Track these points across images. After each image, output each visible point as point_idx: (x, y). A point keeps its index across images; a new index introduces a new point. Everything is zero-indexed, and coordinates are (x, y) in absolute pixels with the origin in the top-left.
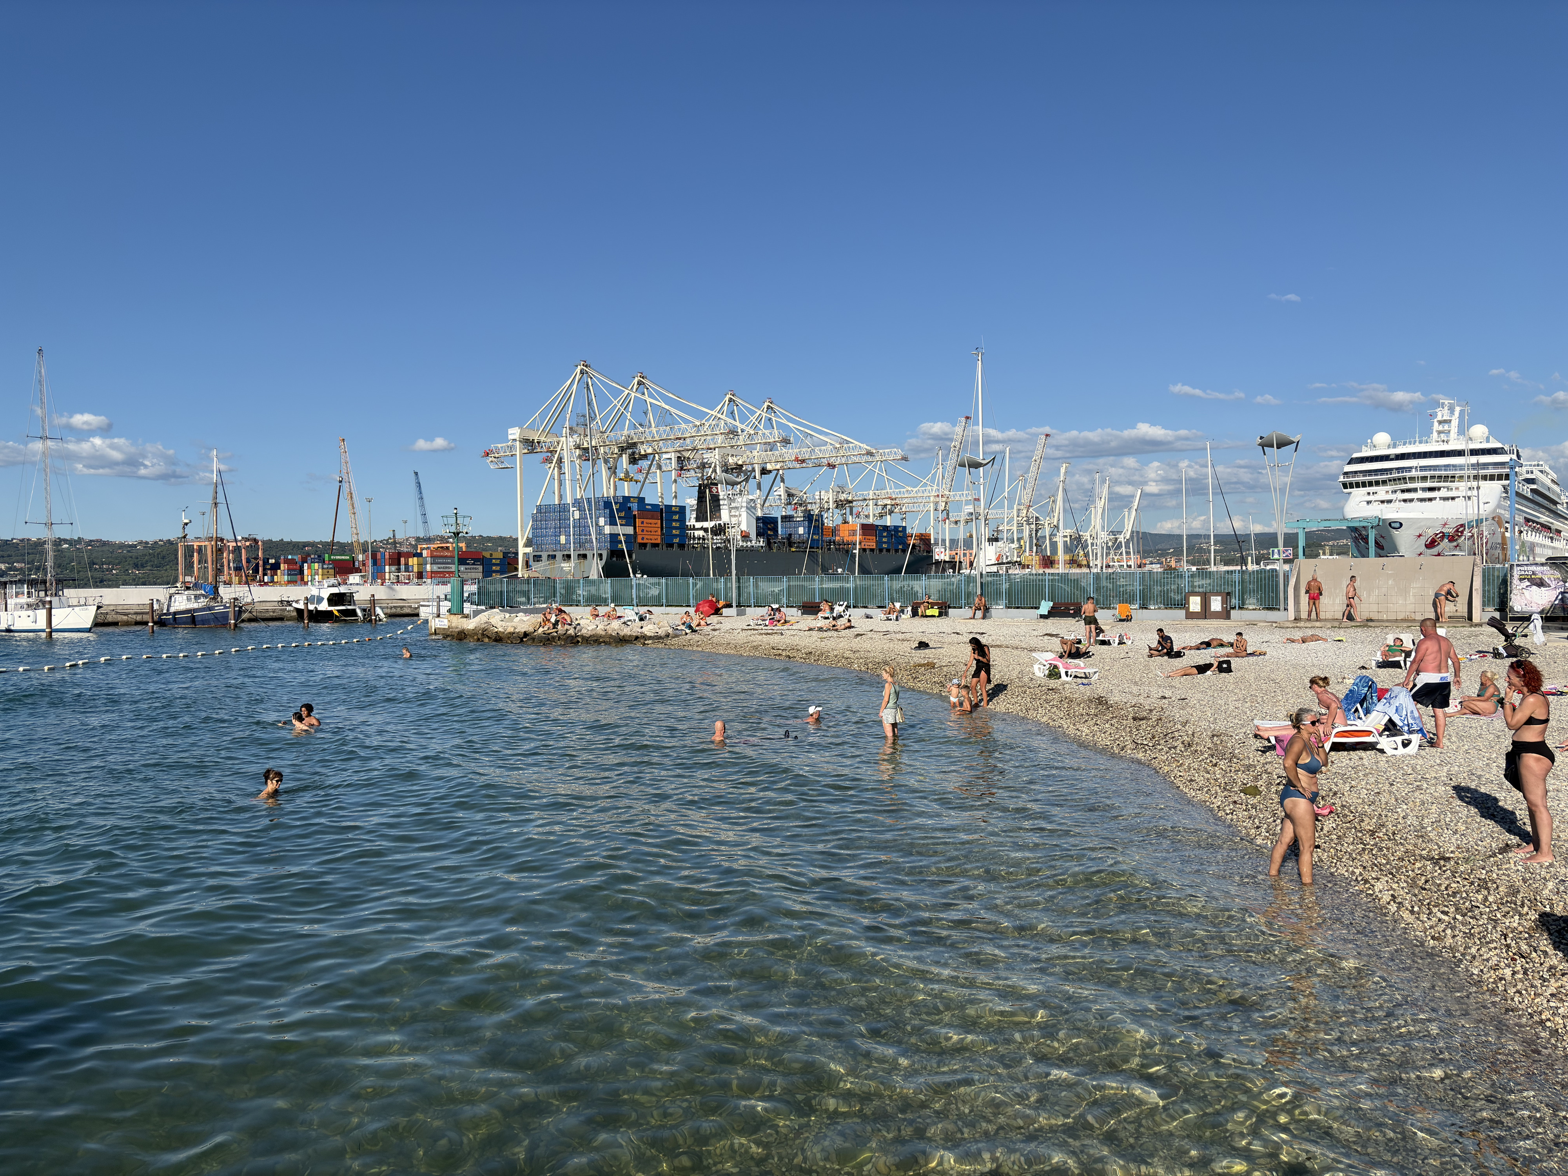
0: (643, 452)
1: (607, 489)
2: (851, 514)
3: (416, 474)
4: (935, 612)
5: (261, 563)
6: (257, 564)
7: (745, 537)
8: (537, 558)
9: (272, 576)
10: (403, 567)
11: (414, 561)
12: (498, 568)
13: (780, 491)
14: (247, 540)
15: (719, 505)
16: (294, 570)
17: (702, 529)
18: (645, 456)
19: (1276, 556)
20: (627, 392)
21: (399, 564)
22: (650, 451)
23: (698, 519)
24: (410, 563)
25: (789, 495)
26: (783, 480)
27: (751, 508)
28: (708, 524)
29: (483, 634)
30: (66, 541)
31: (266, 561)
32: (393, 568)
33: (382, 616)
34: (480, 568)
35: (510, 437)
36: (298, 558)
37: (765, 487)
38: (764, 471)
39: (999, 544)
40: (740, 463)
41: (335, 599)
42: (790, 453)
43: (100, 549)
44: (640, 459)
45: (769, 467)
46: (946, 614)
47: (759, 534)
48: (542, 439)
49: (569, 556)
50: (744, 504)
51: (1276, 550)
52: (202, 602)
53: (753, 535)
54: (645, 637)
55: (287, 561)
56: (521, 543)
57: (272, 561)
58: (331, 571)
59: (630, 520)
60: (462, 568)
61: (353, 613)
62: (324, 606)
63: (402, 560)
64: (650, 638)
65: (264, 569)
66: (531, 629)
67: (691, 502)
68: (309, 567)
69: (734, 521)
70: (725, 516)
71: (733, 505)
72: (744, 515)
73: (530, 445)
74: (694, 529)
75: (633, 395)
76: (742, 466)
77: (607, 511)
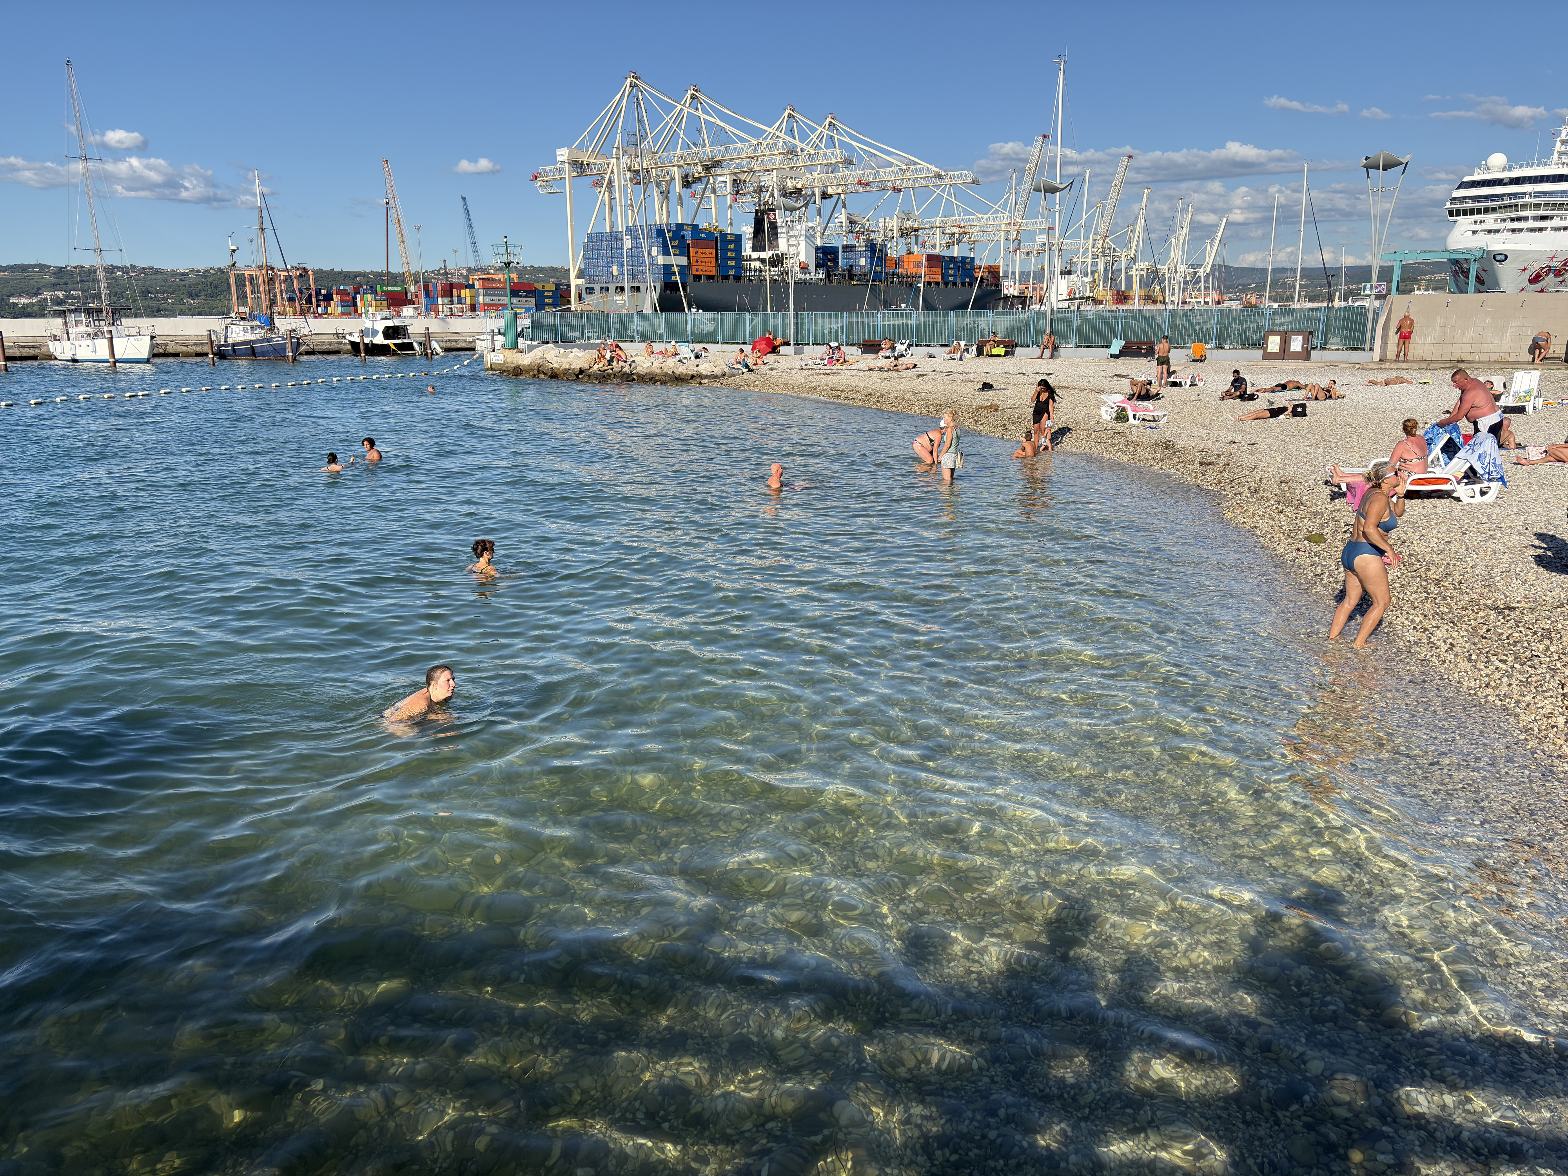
0: (697, 175)
1: (660, 218)
2: (917, 243)
3: (464, 199)
4: (1001, 351)
5: (313, 293)
6: (310, 295)
8: (590, 291)
9: (326, 308)
10: (455, 299)
11: (466, 293)
12: (551, 301)
13: (841, 218)
14: (297, 269)
15: (776, 234)
16: (348, 301)
17: (758, 259)
19: (1368, 292)
20: (679, 107)
21: (452, 296)
22: (704, 173)
24: (463, 295)
25: (850, 222)
26: (844, 206)
27: (810, 237)
28: (764, 255)
29: (539, 371)
30: (118, 268)
31: (318, 293)
32: (446, 300)
33: (439, 350)
34: (533, 300)
35: (559, 159)
36: (350, 289)
37: (826, 213)
38: (825, 196)
39: (1072, 277)
40: (799, 186)
41: (390, 333)
42: (853, 175)
43: (154, 277)
44: (694, 182)
45: (830, 191)
46: (1013, 353)
48: (592, 160)
49: (622, 289)
50: (803, 233)
51: (1368, 285)
52: (258, 334)
53: (812, 267)
54: (701, 376)
55: (339, 292)
56: (573, 274)
57: (324, 292)
58: (385, 303)
59: (684, 249)
60: (515, 300)
61: (410, 347)
62: (379, 340)
63: (455, 291)
64: (706, 377)
65: (318, 300)
66: (586, 366)
67: (747, 230)
68: (362, 299)
69: (792, 250)
70: (783, 244)
71: (792, 233)
72: (803, 244)
73: (579, 166)
75: (686, 110)
76: (801, 189)
77: (660, 240)
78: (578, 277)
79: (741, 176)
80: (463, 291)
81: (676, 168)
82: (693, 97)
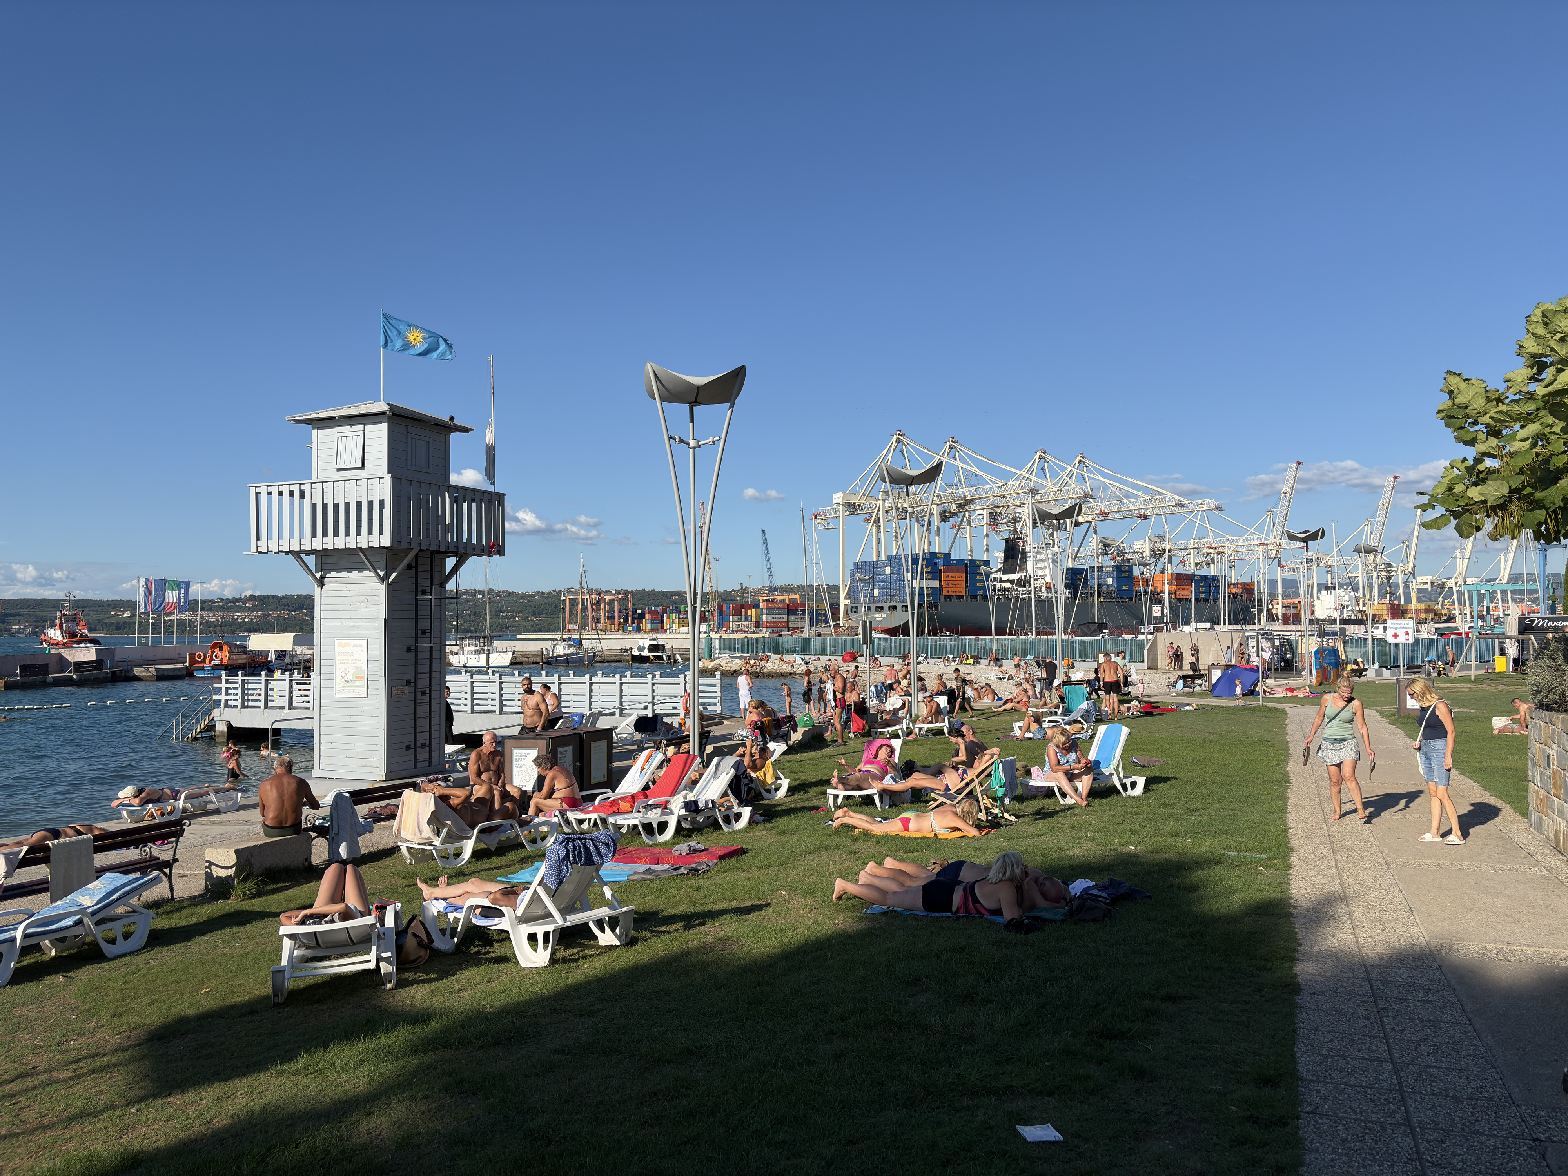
1: (919, 548)
3: (764, 531)
5: (630, 613)
6: (627, 615)
7: (1052, 588)
8: (855, 610)
9: (639, 625)
11: (752, 612)
12: (824, 618)
13: (1093, 544)
14: (619, 593)
15: (1026, 558)
16: (656, 619)
17: (1008, 581)
21: (740, 615)
23: (1005, 572)
24: (749, 614)
25: (1105, 545)
26: (1095, 531)
27: (1056, 561)
28: (1015, 577)
32: (736, 618)
33: (680, 660)
34: (808, 618)
35: (835, 501)
41: (652, 649)
47: (1065, 585)
48: (863, 502)
49: (882, 608)
50: (1050, 556)
52: (573, 650)
53: (1059, 586)
55: (650, 612)
56: (842, 596)
57: (639, 611)
59: (936, 574)
61: (661, 658)
65: (633, 619)
67: (998, 556)
69: (1039, 573)
70: (1031, 567)
71: (1039, 557)
72: (1050, 567)
73: (852, 507)
74: (1001, 581)
78: (846, 598)
79: (996, 509)
80: (749, 611)
81: (934, 507)
82: (951, 447)
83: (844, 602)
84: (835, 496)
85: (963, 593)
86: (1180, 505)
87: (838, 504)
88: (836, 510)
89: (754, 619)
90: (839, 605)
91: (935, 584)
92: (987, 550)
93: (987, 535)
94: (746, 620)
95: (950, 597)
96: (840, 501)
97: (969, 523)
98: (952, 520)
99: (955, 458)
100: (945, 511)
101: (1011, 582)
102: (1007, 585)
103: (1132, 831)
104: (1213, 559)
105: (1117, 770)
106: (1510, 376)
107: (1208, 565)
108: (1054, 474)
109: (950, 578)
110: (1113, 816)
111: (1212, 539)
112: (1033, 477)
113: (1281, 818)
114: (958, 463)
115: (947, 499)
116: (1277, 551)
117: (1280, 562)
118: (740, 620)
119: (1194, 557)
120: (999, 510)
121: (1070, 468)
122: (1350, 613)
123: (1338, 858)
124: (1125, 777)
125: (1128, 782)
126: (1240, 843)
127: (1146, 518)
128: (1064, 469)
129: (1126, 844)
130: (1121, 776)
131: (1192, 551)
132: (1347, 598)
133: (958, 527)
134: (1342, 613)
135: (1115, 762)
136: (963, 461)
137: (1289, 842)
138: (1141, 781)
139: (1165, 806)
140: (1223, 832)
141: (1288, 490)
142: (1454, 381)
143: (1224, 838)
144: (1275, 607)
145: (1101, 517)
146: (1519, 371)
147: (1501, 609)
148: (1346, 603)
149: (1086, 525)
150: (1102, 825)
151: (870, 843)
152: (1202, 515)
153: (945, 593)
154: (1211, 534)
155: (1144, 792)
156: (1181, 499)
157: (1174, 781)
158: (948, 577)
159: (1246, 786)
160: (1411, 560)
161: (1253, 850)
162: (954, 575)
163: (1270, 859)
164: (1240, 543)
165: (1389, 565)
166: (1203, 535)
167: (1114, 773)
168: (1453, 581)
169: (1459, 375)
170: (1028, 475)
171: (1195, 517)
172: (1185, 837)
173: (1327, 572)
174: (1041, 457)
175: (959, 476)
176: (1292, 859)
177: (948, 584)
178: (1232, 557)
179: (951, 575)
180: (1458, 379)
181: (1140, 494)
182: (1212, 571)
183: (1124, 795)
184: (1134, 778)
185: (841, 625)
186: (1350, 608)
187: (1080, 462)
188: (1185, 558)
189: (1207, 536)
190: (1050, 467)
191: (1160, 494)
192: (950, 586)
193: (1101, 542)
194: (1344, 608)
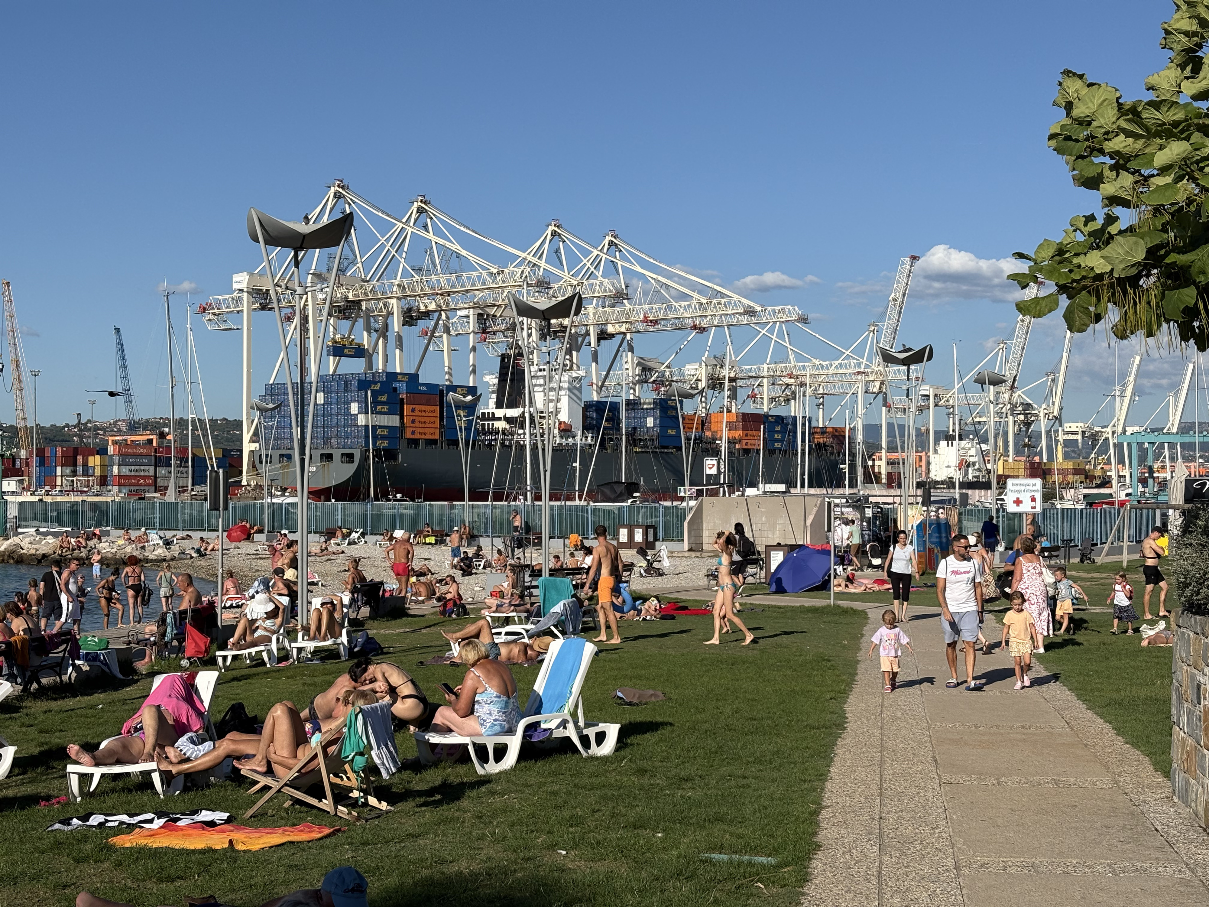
0: (423, 309)
3: (118, 332)
7: (566, 431)
10: (80, 469)
11: (95, 461)
18: (427, 314)
19: (682, 494)
20: (400, 225)
21: (75, 465)
22: (432, 307)
23: (499, 405)
24: (91, 464)
26: (631, 349)
27: (575, 388)
28: (514, 412)
32: (68, 470)
35: (235, 286)
37: (605, 359)
38: (603, 336)
42: (637, 310)
45: (610, 329)
47: (586, 427)
50: (565, 385)
51: (682, 488)
53: (577, 428)
56: (247, 436)
59: (396, 406)
63: (80, 458)
67: (490, 380)
69: (552, 407)
70: (537, 401)
72: (565, 401)
73: (262, 296)
74: (494, 418)
75: (410, 230)
77: (362, 394)
78: (252, 441)
79: (488, 310)
80: (91, 458)
81: (394, 301)
82: (420, 211)
83: (248, 447)
84: (236, 278)
85: (437, 436)
86: (750, 312)
87: (241, 291)
88: (238, 301)
89: (98, 472)
90: (241, 451)
91: (394, 421)
92: (474, 371)
93: (474, 349)
94: (85, 473)
95: (416, 442)
96: (244, 286)
97: (447, 330)
98: (422, 324)
99: (425, 227)
100: (410, 310)
101: (509, 420)
102: (501, 425)
103: (575, 821)
104: (794, 393)
105: (574, 715)
106: (1154, 80)
107: (787, 401)
108: (574, 261)
109: (417, 413)
110: (551, 793)
111: (793, 364)
112: (542, 264)
113: (815, 790)
114: (431, 236)
115: (413, 290)
116: (882, 383)
117: (885, 399)
118: (74, 473)
119: (768, 390)
120: (492, 311)
121: (596, 252)
122: (977, 474)
123: (886, 858)
124: (587, 725)
125: (591, 732)
126: (739, 837)
127: (702, 330)
128: (587, 253)
129: (553, 847)
130: (581, 723)
131: (765, 381)
132: (973, 452)
133: (430, 335)
134: (966, 473)
135: (571, 701)
136: (438, 232)
137: (816, 834)
138: (612, 731)
139: (642, 772)
140: (719, 819)
141: (899, 295)
142: (1073, 86)
143: (717, 828)
144: (877, 463)
145: (642, 327)
146: (1167, 72)
147: (1169, 470)
148: (972, 459)
149: (619, 338)
150: (530, 810)
151: (106, 865)
152: (780, 328)
153: (408, 435)
154: (792, 357)
155: (617, 749)
156: (752, 304)
157: (669, 728)
158: (413, 410)
159: (777, 735)
160: (1057, 400)
161: (755, 850)
162: (423, 408)
163: (778, 866)
164: (831, 371)
165: (1028, 406)
166: (781, 357)
167: (569, 718)
168: (1109, 430)
169: (1081, 77)
170: (534, 260)
171: (771, 331)
172: (655, 830)
173: (948, 415)
174: (554, 234)
175: (432, 255)
176: (814, 863)
177: (413, 422)
178: (821, 391)
179: (417, 407)
180: (1079, 83)
181: (695, 295)
182: (794, 409)
183: (584, 754)
184: (602, 727)
185: (244, 482)
186: (977, 466)
187: (611, 243)
188: (756, 391)
189: (786, 360)
190: (567, 248)
191: (723, 295)
192: (417, 424)
193: (639, 364)
194: (968, 466)
